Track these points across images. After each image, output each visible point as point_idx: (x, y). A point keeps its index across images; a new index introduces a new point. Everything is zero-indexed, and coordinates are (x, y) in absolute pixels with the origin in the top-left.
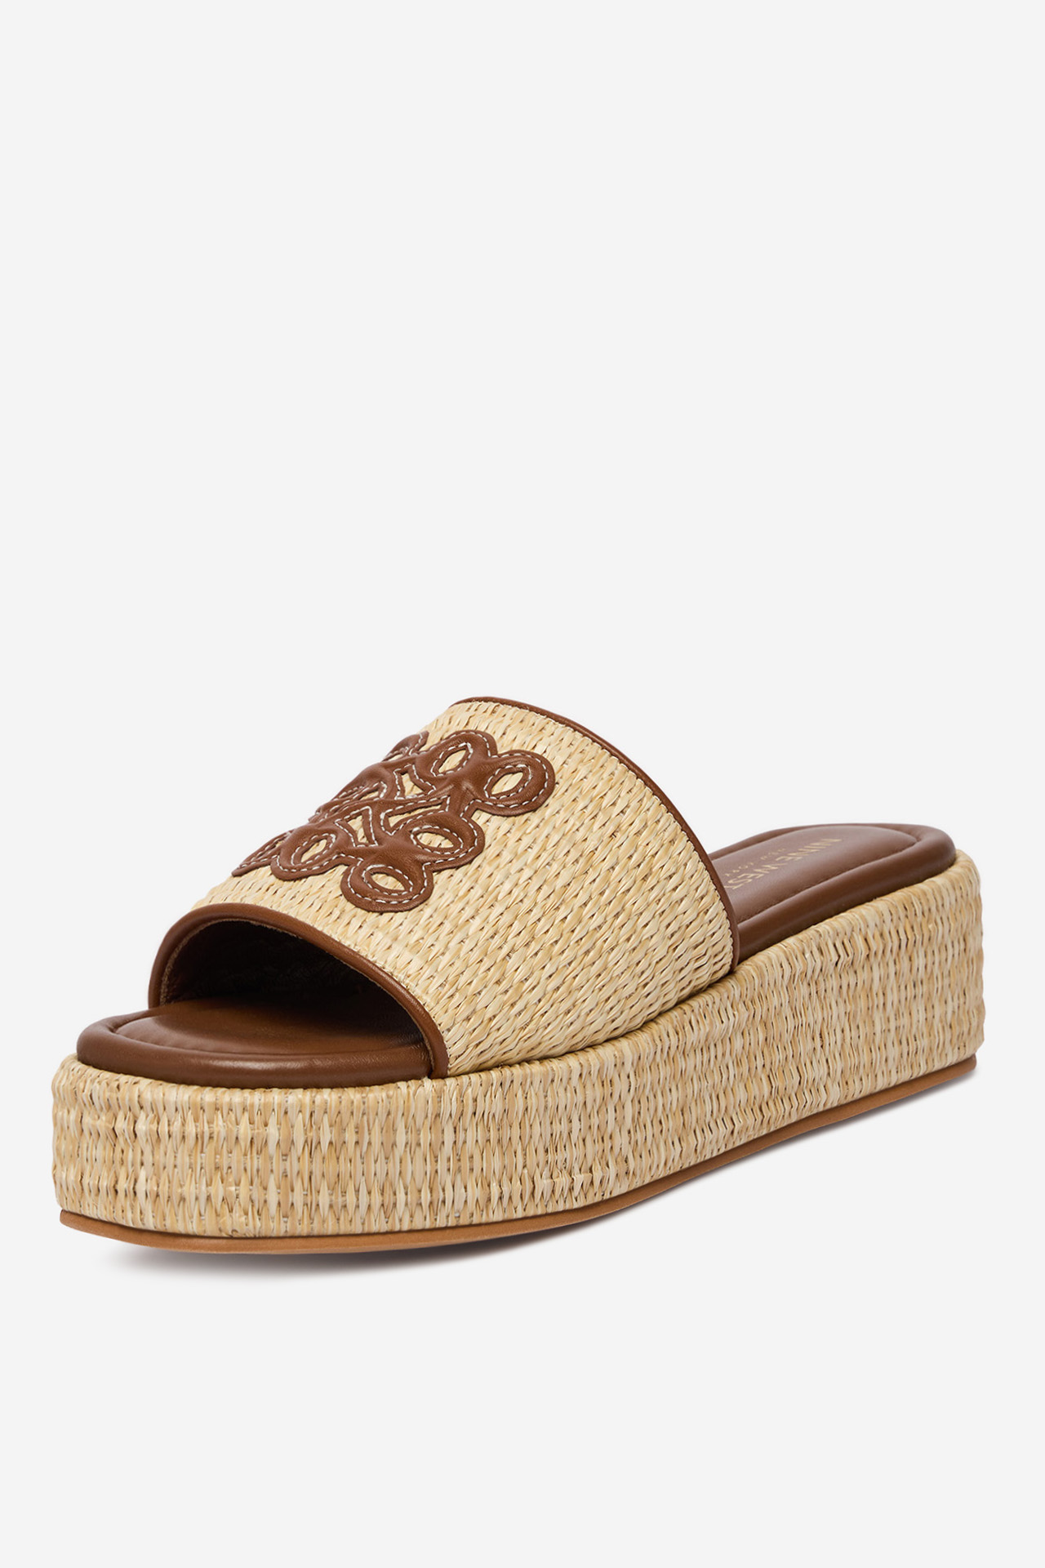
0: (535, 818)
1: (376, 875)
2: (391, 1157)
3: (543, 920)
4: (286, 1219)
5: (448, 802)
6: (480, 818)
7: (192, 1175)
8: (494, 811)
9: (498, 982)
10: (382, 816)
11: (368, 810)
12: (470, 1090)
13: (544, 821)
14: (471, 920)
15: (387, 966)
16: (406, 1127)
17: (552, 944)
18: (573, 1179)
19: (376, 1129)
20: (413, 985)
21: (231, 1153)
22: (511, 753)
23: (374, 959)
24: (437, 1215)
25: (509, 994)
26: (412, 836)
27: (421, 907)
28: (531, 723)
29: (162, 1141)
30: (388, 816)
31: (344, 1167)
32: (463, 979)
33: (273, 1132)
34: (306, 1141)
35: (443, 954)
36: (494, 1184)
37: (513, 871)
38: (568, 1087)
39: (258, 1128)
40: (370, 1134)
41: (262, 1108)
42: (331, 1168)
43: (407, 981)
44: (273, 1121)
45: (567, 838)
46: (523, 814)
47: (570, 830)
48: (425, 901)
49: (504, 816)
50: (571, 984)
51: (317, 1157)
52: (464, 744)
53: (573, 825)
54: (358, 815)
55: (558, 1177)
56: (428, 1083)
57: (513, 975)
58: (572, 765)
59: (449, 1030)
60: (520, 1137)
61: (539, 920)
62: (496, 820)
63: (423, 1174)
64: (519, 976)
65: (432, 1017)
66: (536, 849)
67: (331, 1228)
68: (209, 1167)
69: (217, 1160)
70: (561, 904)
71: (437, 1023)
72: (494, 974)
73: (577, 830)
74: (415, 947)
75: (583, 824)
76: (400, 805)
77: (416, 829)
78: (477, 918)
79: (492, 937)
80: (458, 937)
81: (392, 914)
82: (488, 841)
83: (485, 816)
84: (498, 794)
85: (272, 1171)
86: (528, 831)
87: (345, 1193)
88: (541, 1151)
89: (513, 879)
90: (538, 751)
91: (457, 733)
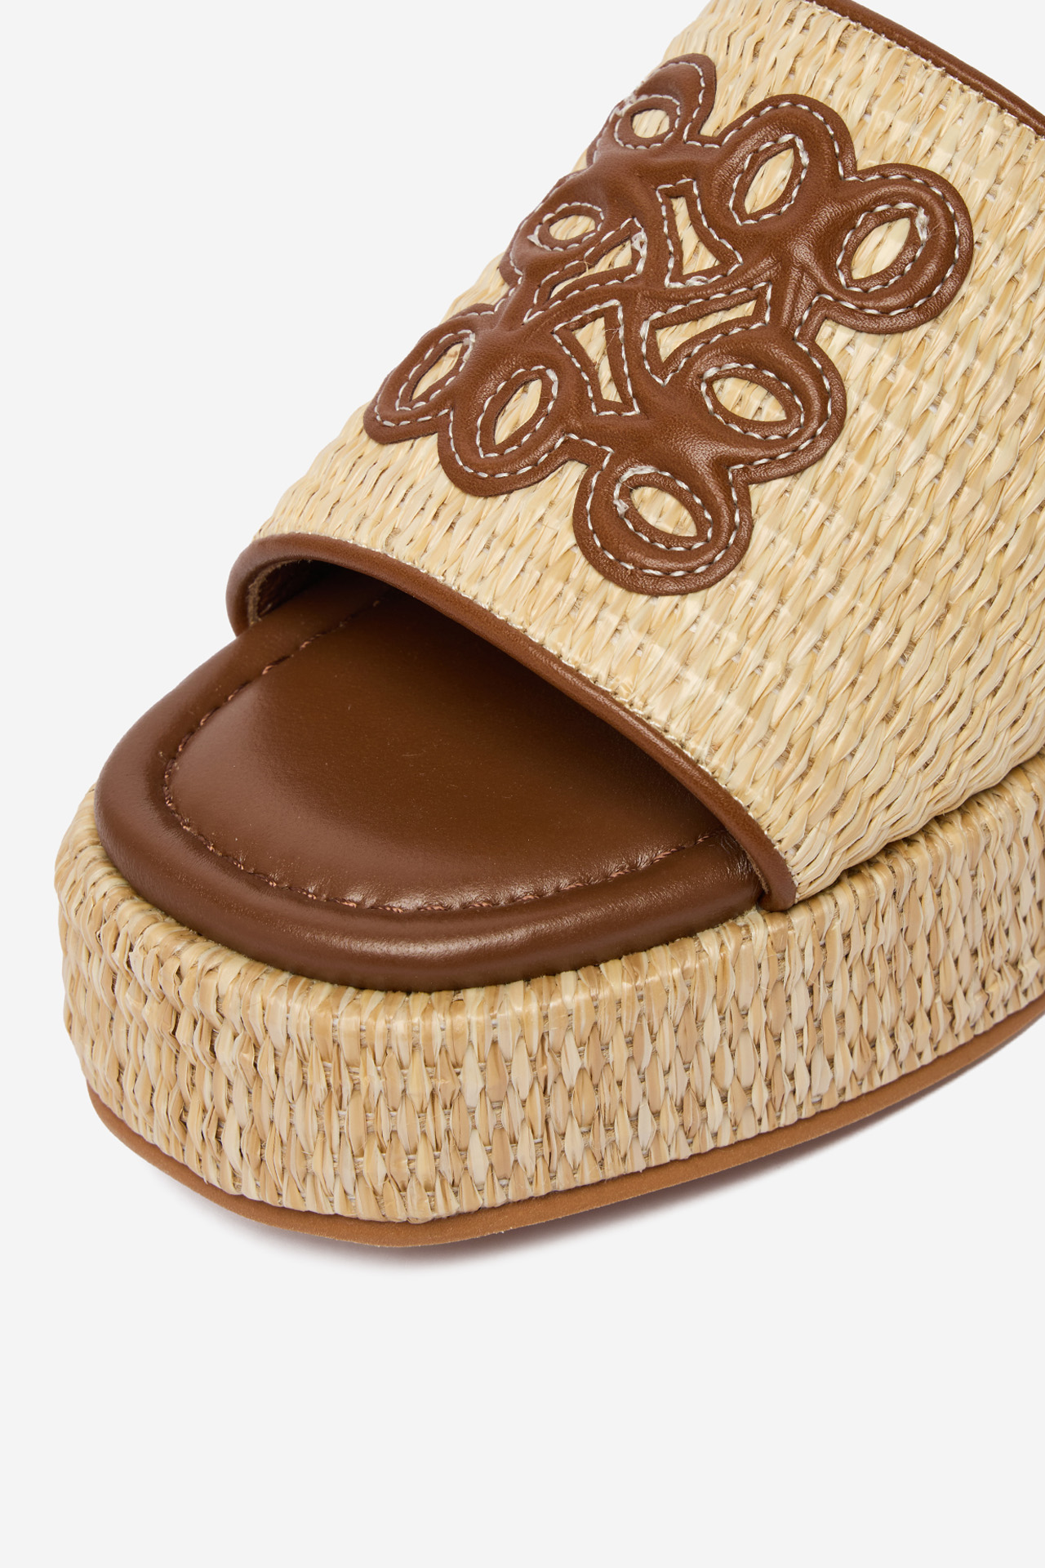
0: (938, 333)
1: (641, 489)
2: (695, 1062)
3: (966, 563)
4: (504, 1182)
5: (769, 296)
6: (834, 339)
7: (324, 1143)
8: (860, 322)
9: (887, 719)
10: (644, 330)
11: (615, 308)
12: (838, 923)
13: (959, 338)
14: (830, 596)
15: (673, 727)
16: (720, 1012)
17: (982, 608)
18: (1021, 973)
19: (666, 1032)
20: (726, 768)
21: (395, 1110)
22: (883, 170)
23: (646, 712)
24: (780, 1110)
25: (906, 736)
26: (704, 388)
27: (732, 575)
28: (917, 87)
29: (265, 1081)
30: (656, 326)
31: (606, 1097)
32: (822, 732)
33: (472, 1081)
34: (536, 1078)
35: (781, 685)
36: (884, 1039)
37: (903, 469)
38: (1014, 844)
39: (443, 1077)
40: (654, 1040)
41: (448, 1042)
42: (585, 1104)
43: (715, 761)
44: (471, 1062)
45: (1003, 370)
46: (916, 325)
47: (1007, 351)
48: (737, 563)
49: (879, 332)
50: (1019, 672)
51: (558, 1095)
52: (790, 137)
53: (1014, 340)
54: (595, 316)
55: (995, 981)
56: (759, 928)
57: (914, 695)
58: (1004, 196)
59: (797, 847)
60: (929, 956)
61: (957, 565)
62: (866, 345)
63: (753, 1064)
64: (924, 693)
65: (764, 828)
66: (946, 408)
67: (588, 1176)
68: (355, 1130)
69: (369, 1123)
70: (997, 520)
71: (774, 840)
72: (880, 704)
73: (1022, 349)
74: (725, 675)
75: (1031, 333)
76: (678, 302)
77: (711, 372)
78: (842, 588)
79: (872, 625)
80: (810, 637)
81: (676, 598)
82: (853, 398)
83: (843, 334)
84: (865, 280)
85: (475, 1127)
86: (928, 367)
87: (613, 1125)
88: (965, 959)
89: (904, 486)
90: (935, 165)
91: (773, 101)
